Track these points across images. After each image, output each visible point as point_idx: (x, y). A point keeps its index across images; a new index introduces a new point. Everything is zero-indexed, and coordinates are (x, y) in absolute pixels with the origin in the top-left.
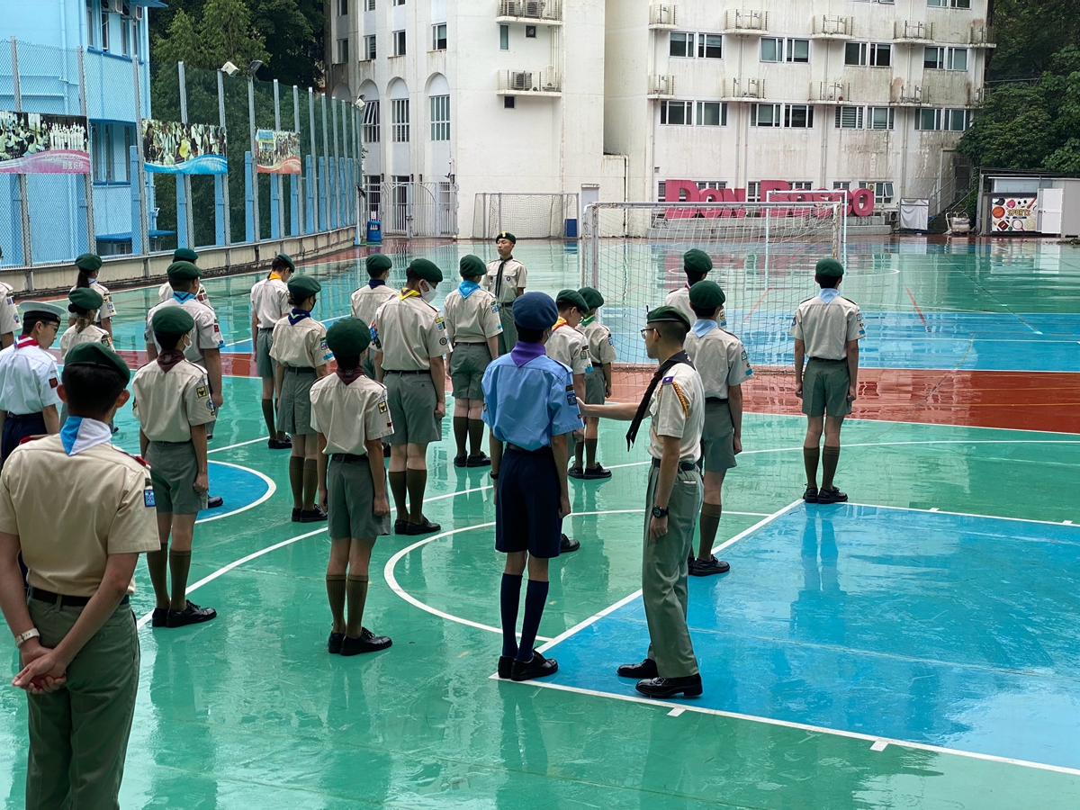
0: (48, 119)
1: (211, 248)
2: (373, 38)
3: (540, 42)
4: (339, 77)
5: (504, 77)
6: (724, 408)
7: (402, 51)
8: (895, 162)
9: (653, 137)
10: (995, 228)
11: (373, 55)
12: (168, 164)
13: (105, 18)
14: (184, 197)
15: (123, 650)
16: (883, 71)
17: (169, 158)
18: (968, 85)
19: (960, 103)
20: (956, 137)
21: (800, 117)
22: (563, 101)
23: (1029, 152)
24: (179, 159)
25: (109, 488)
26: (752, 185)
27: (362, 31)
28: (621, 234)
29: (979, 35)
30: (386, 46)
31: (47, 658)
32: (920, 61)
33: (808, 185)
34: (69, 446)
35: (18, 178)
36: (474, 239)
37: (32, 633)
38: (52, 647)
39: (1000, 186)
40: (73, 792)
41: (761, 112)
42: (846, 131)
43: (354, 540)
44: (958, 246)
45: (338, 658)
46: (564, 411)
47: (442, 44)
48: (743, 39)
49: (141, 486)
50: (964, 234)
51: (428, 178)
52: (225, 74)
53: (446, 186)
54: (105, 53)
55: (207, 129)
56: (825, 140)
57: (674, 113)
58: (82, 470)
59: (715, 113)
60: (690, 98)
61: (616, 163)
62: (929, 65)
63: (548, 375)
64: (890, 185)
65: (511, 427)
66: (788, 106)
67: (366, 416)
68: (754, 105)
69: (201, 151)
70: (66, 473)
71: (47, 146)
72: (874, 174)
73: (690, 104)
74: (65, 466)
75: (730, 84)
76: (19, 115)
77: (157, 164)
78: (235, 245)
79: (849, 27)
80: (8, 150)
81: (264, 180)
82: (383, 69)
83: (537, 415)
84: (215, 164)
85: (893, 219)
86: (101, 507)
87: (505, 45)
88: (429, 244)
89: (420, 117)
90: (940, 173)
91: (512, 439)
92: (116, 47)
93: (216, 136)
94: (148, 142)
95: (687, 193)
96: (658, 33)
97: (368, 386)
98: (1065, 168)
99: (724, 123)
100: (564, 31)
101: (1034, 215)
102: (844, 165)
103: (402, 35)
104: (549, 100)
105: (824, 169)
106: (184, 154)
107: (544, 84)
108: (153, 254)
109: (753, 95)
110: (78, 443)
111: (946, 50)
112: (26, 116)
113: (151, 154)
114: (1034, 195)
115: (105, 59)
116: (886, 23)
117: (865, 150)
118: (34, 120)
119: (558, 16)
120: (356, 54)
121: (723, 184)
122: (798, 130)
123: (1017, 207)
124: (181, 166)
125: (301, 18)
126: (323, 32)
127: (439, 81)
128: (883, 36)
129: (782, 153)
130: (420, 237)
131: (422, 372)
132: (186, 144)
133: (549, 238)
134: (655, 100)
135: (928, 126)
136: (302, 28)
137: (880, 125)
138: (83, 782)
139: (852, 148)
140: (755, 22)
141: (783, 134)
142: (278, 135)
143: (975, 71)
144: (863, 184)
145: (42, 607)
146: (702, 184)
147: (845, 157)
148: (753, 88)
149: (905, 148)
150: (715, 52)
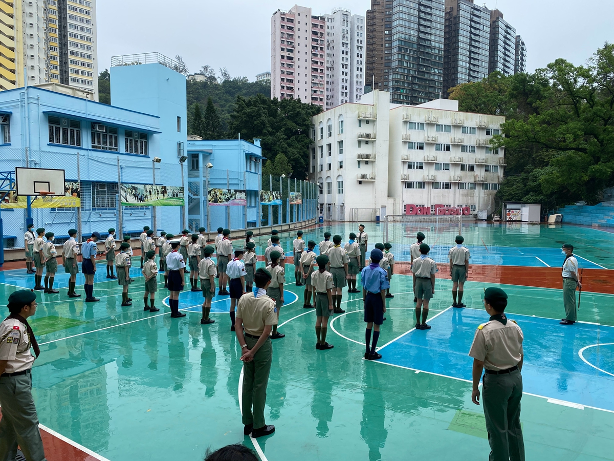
0: (236, 191)
1: (277, 225)
2: (322, 165)
3: (369, 166)
4: (312, 176)
5: (359, 176)
6: (429, 280)
7: (330, 169)
8: (476, 199)
9: (402, 192)
10: (508, 219)
11: (322, 170)
12: (266, 202)
13: (250, 163)
14: (270, 211)
15: (268, 351)
16: (472, 173)
17: (267, 201)
18: (499, 176)
19: (496, 182)
20: (495, 192)
21: (447, 186)
22: (376, 182)
23: (518, 196)
24: (269, 201)
25: (265, 307)
26: (432, 206)
27: (319, 164)
28: (393, 220)
29: (501, 162)
30: (325, 168)
31: (249, 353)
32: (484, 169)
33: (450, 206)
34: (255, 295)
35: (228, 207)
36: (349, 222)
37: (245, 345)
38: (250, 350)
39: (508, 207)
40: (255, 389)
41: (435, 185)
42: (461, 190)
43: (323, 317)
44: (496, 224)
45: (318, 350)
46: (384, 283)
47: (341, 167)
48: (430, 164)
49: (273, 307)
50: (498, 221)
51: (336, 204)
52: (282, 177)
53: (342, 207)
54: (250, 172)
55: (277, 193)
56: (455, 193)
57: (409, 185)
58: (259, 302)
59: (421, 185)
60: (413, 181)
61: (391, 200)
62: (486, 171)
63: (380, 273)
64: (475, 206)
65: (369, 287)
66: (443, 183)
67: (327, 282)
68: (433, 183)
69: (275, 199)
70: (255, 303)
71: (235, 198)
72: (470, 202)
73: (413, 182)
74: (254, 301)
75: (426, 177)
76: (228, 190)
77: (264, 202)
78: (284, 224)
79: (461, 160)
80: (225, 199)
81: (292, 206)
82: (325, 174)
83: (377, 284)
84: (279, 202)
85: (476, 216)
86: (263, 312)
87: (359, 167)
88: (336, 223)
89: (335, 187)
90: (490, 202)
91: (369, 290)
92: (253, 170)
93: (279, 195)
94: (261, 196)
95: (413, 208)
96: (404, 162)
97: (328, 274)
98: (529, 201)
99: (424, 188)
100: (376, 162)
101: (520, 215)
102: (461, 200)
103: (330, 165)
104: (372, 182)
105: (454, 201)
106: (271, 200)
107: (370, 177)
108: (262, 227)
109: (433, 180)
110: (258, 294)
111: (491, 166)
112: (230, 190)
113: (262, 200)
114: (520, 209)
115: (250, 174)
116: (473, 159)
117: (467, 195)
118: (232, 191)
119: (375, 158)
120: (317, 170)
121: (423, 206)
122: (446, 190)
123: (515, 213)
124: (270, 203)
125: (302, 161)
126: (308, 164)
127: (340, 177)
128: (472, 162)
129: (441, 197)
130: (334, 221)
131: (342, 268)
132: (271, 197)
133: (371, 221)
134: (403, 182)
135: (486, 188)
136: (302, 163)
137: (471, 188)
138: (257, 387)
139: (463, 195)
140: (433, 159)
141: (442, 191)
142: (296, 193)
143: (500, 173)
144: (466, 206)
145: (248, 338)
146: (417, 206)
147: (461, 197)
148: (433, 178)
149: (479, 195)
150: (421, 168)
